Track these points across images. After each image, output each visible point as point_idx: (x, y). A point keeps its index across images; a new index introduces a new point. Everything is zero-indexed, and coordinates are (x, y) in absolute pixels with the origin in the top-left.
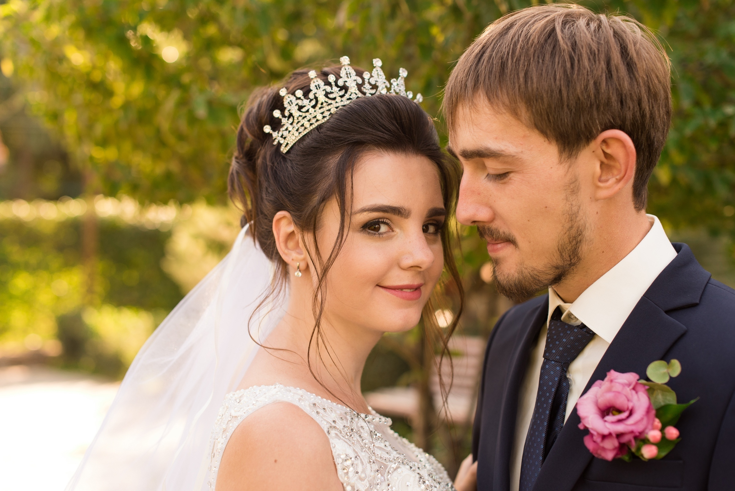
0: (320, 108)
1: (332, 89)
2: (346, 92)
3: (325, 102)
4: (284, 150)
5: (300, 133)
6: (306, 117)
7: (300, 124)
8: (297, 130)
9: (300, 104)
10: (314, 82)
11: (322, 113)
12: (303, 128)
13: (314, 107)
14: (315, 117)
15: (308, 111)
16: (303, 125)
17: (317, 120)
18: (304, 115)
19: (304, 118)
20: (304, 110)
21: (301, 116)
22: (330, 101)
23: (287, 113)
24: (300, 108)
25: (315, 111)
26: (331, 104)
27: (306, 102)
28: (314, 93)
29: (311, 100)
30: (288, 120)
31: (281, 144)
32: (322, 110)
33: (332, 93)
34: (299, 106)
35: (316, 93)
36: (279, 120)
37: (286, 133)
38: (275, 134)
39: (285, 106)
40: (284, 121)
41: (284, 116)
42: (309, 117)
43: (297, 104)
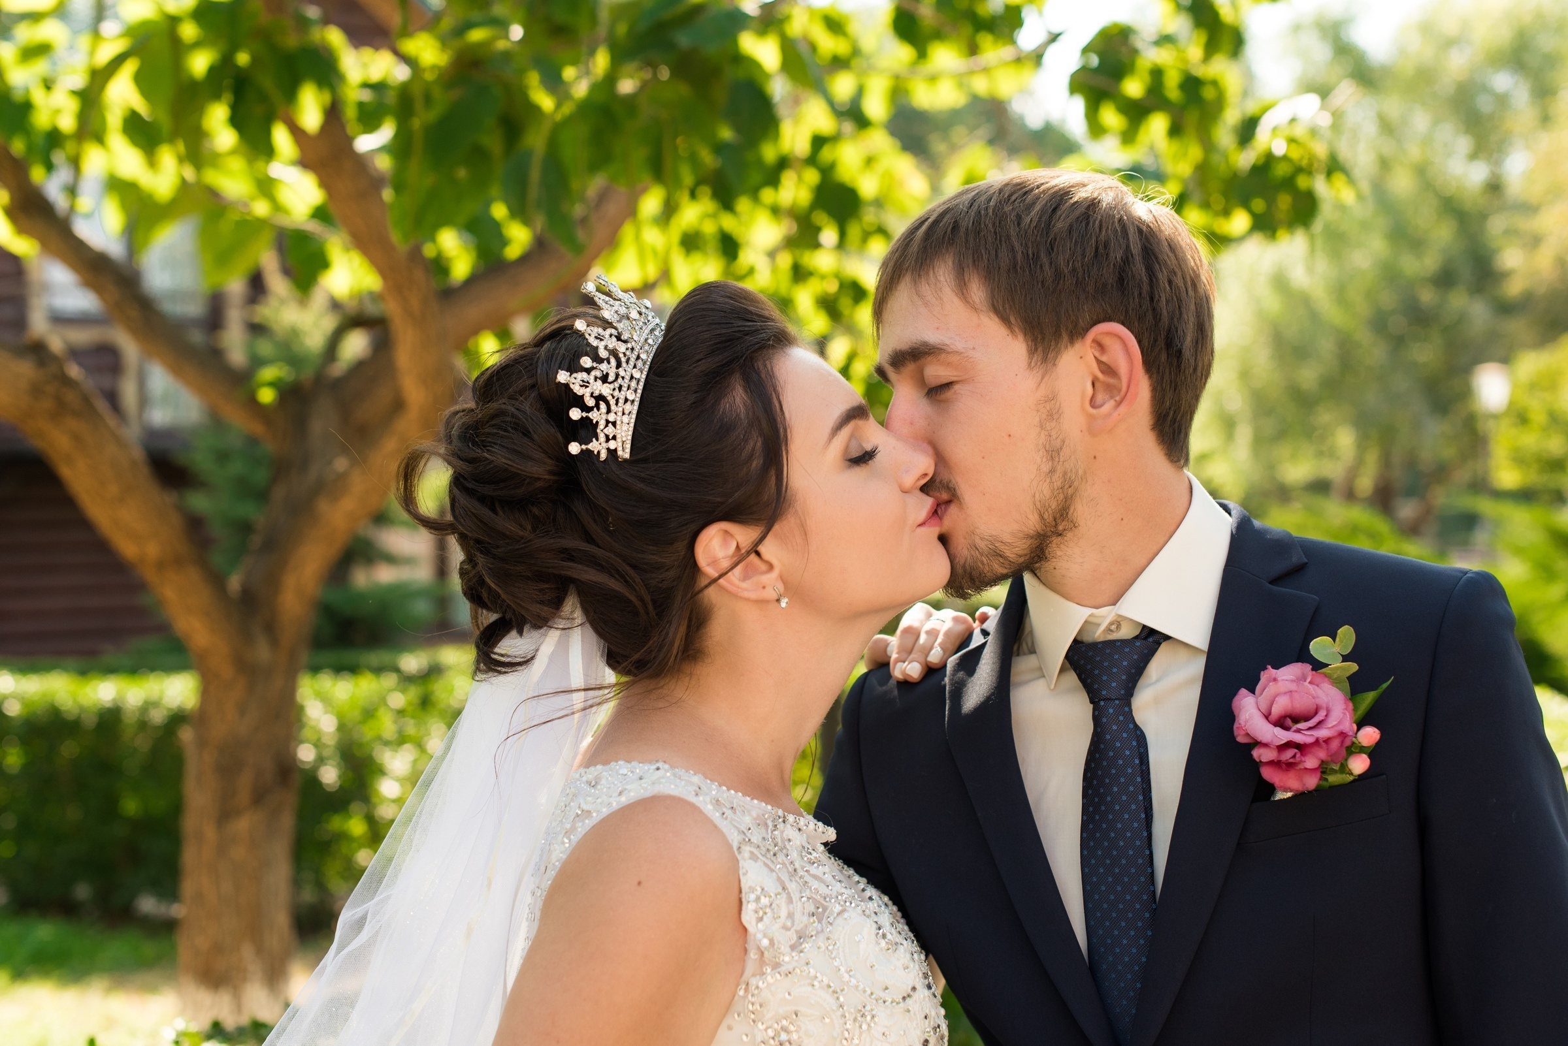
0: (627, 362)
3: (626, 349)
4: (625, 454)
5: (629, 415)
6: (620, 386)
7: (621, 401)
8: (623, 413)
9: (599, 374)
10: (590, 335)
12: (628, 404)
13: (619, 366)
14: (631, 377)
15: (617, 375)
16: (626, 400)
17: (638, 381)
18: (616, 385)
19: (619, 389)
20: (611, 378)
21: (614, 389)
23: (590, 402)
24: (604, 379)
25: (624, 370)
27: (603, 367)
28: (602, 348)
29: (608, 360)
30: (598, 409)
31: (616, 450)
32: (632, 363)
34: (599, 379)
35: (606, 347)
36: (586, 421)
37: (610, 430)
38: (594, 446)
39: (580, 394)
40: (594, 416)
41: (590, 409)
42: (624, 383)
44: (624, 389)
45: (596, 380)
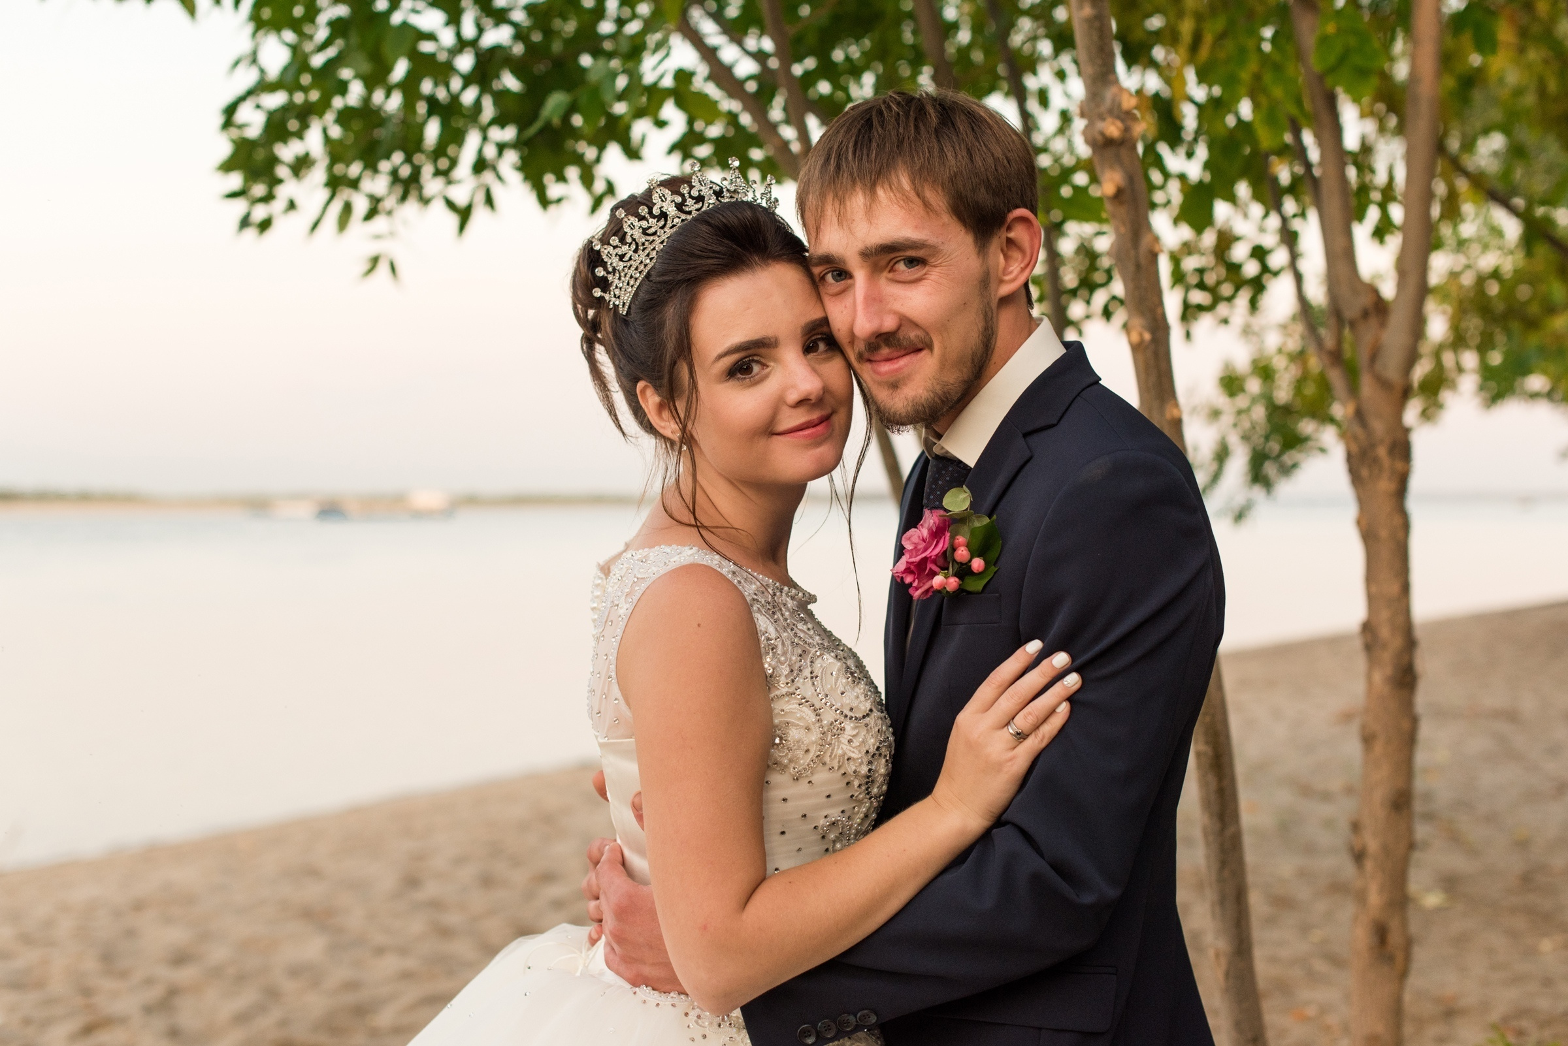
0: (643, 250)
1: (648, 223)
2: (666, 220)
3: (646, 241)
4: (623, 311)
5: (632, 286)
6: (631, 266)
7: (628, 276)
8: (628, 284)
9: (620, 252)
10: (626, 222)
11: (648, 255)
12: (633, 279)
13: (636, 251)
14: (642, 262)
15: (630, 259)
16: (631, 277)
17: (646, 265)
18: (628, 264)
19: (629, 268)
20: (626, 258)
21: (626, 266)
22: (651, 238)
23: (610, 268)
24: (621, 257)
25: (639, 255)
26: (654, 240)
27: (625, 248)
28: (630, 234)
29: (630, 244)
30: (614, 275)
31: (618, 306)
32: (647, 252)
33: (651, 227)
34: (619, 256)
35: (632, 235)
36: (605, 279)
37: (617, 292)
38: (607, 297)
39: (605, 260)
40: (610, 278)
41: (608, 273)
42: (635, 264)
43: (617, 254)
44: (633, 269)
45: (616, 256)
